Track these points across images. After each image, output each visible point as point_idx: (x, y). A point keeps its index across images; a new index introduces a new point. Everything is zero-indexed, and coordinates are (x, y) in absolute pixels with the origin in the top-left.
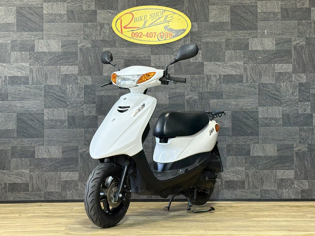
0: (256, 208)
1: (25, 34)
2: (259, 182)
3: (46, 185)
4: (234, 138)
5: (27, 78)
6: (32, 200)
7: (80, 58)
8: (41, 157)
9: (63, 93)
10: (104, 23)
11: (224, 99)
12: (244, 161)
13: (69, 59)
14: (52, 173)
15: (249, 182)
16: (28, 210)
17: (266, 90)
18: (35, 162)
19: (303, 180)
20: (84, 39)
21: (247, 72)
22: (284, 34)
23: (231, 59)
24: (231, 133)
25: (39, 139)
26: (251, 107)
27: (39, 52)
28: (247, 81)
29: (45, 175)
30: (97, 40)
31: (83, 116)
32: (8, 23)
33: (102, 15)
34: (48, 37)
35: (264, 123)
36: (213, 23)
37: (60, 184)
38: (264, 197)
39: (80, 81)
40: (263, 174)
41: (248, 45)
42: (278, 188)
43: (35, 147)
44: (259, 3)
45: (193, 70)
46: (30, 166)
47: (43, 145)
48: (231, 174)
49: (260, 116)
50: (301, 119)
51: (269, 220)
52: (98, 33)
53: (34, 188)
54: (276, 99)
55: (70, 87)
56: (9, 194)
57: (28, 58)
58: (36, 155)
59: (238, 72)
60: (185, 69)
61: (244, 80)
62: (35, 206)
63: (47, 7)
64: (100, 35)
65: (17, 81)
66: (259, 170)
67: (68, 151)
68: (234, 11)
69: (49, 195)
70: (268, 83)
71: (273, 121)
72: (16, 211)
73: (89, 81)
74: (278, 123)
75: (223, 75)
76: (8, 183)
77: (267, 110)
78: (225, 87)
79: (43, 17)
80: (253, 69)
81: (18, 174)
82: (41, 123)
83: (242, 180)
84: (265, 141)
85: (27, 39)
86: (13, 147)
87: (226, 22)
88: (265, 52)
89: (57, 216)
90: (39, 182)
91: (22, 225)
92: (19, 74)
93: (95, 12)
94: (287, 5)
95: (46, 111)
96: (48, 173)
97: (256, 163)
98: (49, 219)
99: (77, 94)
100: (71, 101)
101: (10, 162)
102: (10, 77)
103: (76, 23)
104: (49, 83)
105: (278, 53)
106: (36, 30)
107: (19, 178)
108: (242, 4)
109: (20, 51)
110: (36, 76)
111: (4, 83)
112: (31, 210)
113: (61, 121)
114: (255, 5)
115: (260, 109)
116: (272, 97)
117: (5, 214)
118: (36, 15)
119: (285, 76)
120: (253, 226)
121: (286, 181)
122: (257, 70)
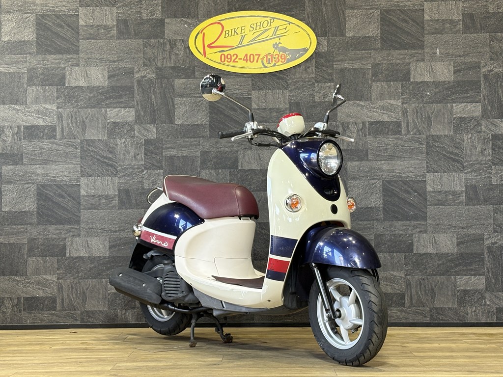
0: (421, 338)
1: (51, 58)
2: (427, 295)
3: (84, 301)
4: (387, 224)
5: (53, 129)
6: (62, 324)
7: (137, 97)
8: (76, 256)
9: (111, 152)
10: (177, 39)
11: (370, 160)
12: (403, 261)
13: (120, 97)
14: (93, 280)
15: (411, 296)
16: (55, 340)
17: (438, 147)
18: (66, 262)
19: (500, 292)
20: (145, 65)
21: (407, 117)
22: (467, 55)
23: (381, 97)
24: (382, 216)
25: (73, 226)
26: (414, 174)
27: (72, 86)
28: (408, 132)
29: (82, 283)
30: (165, 67)
31: (143, 189)
32: (23, 40)
33: (172, 26)
34: (85, 61)
35: (436, 199)
36: (353, 38)
37: (106, 298)
38: (436, 320)
39: (138, 132)
40: (435, 282)
41: (409, 73)
42: (459, 305)
43: (65, 239)
44: (427, 6)
45: (319, 113)
46: (58, 269)
47: (79, 235)
48: (382, 282)
49: (429, 188)
50: (497, 192)
51: (440, 356)
52: (166, 55)
53: (65, 305)
54: (454, 160)
55: (121, 144)
56: (24, 314)
57: (54, 96)
58: (68, 251)
59: (392, 117)
60: (307, 113)
61: (403, 130)
62: (66, 334)
63: (86, 15)
64: (170, 58)
65: (37, 134)
66: (428, 275)
67: (119, 246)
68: (386, 19)
69: (89, 317)
70: (441, 135)
71: (451, 197)
72: (35, 341)
73: (152, 132)
74: (458, 200)
75: (369, 122)
76: (24, 298)
77: (441, 178)
78: (372, 142)
79: (79, 30)
80: (417, 113)
81: (38, 283)
82: (76, 201)
83: (399, 292)
84: (437, 229)
85: (54, 65)
86: (31, 239)
87: (373, 36)
88: (436, 84)
89: (100, 349)
90: (72, 295)
91: (45, 363)
92: (41, 123)
93: (161, 22)
94: (472, 8)
95: (83, 181)
96: (87, 280)
97: (422, 265)
98: (87, 354)
99: (133, 154)
100: (124, 165)
101: (27, 263)
102: (26, 128)
103: (132, 40)
104: (88, 136)
105: (458, 87)
106: (67, 51)
107: (42, 289)
108: (399, 7)
109: (42, 86)
110: (68, 125)
111: (16, 137)
112: (60, 340)
113: (107, 197)
114: (421, 9)
115: (429, 177)
116: (448, 158)
117: (17, 345)
118: (68, 28)
119: (469, 122)
120: (413, 365)
121: (472, 293)
122: (423, 114)
